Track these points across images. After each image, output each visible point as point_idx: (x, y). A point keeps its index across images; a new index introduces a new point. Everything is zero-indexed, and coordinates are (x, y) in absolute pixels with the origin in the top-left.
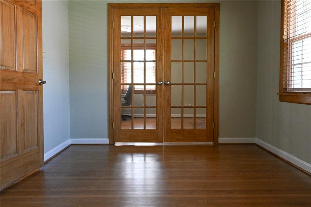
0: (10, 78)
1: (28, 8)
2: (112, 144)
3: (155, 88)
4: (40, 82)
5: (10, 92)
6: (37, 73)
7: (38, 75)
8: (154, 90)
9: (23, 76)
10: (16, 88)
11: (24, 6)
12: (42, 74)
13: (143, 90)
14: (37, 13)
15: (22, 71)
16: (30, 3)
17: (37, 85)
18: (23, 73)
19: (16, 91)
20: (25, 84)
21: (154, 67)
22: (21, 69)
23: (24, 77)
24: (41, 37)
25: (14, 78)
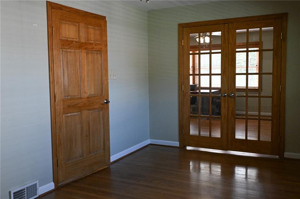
0: (75, 104)
1: (93, 48)
2: (183, 147)
3: (258, 87)
4: (105, 101)
5: (76, 113)
6: (103, 95)
7: (103, 97)
8: (257, 88)
9: (87, 100)
10: (81, 110)
11: (88, 48)
12: (108, 95)
13: (245, 88)
14: (102, 49)
15: (86, 97)
16: (94, 44)
17: (103, 104)
18: (88, 98)
19: (81, 112)
20: (89, 106)
21: (257, 66)
22: (86, 96)
23: (89, 101)
24: (107, 67)
25: (79, 104)
